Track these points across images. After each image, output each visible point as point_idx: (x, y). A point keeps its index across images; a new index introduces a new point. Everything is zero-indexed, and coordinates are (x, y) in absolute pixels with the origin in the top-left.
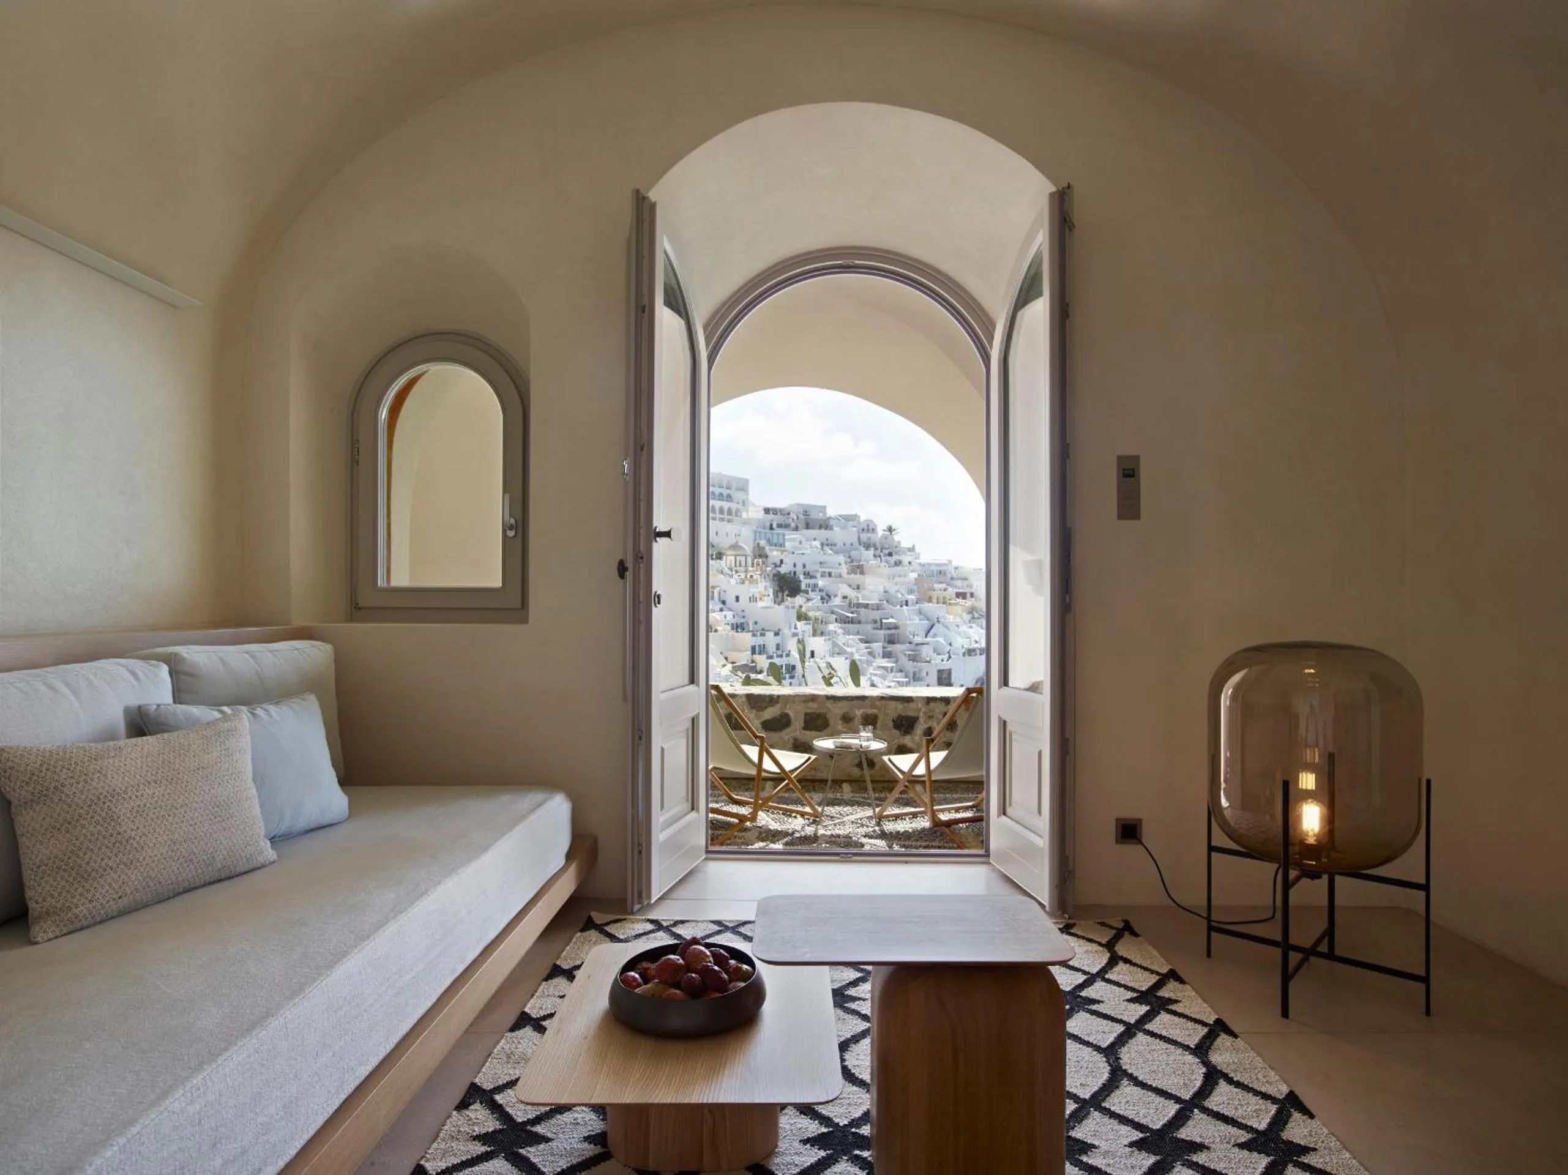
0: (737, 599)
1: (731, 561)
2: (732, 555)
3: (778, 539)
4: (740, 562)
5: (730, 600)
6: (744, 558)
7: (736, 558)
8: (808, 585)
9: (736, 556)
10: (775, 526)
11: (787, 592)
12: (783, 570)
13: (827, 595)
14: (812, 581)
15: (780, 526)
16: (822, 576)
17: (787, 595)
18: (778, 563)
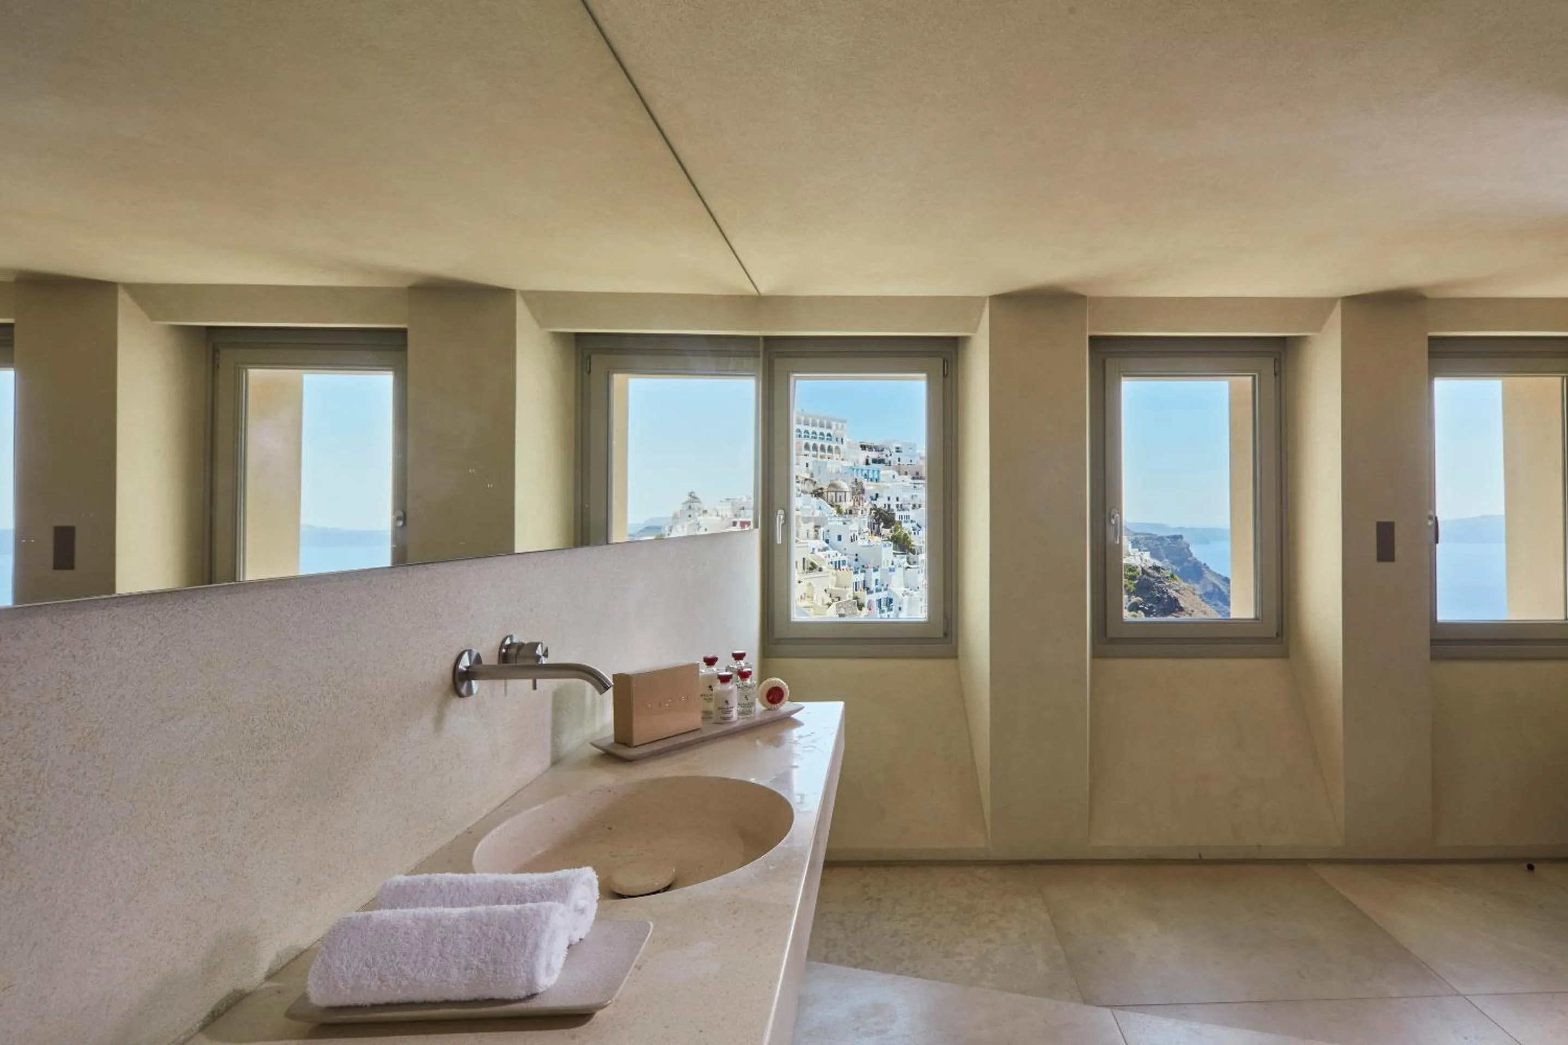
0: (840, 538)
1: (832, 497)
2: (833, 491)
3: (873, 475)
4: (840, 497)
5: (834, 539)
6: (844, 493)
7: (836, 495)
8: (901, 517)
9: (836, 492)
10: (870, 461)
11: (882, 524)
12: (880, 504)
13: (918, 525)
14: (904, 513)
15: (875, 461)
16: (913, 508)
17: (883, 527)
18: (874, 497)
